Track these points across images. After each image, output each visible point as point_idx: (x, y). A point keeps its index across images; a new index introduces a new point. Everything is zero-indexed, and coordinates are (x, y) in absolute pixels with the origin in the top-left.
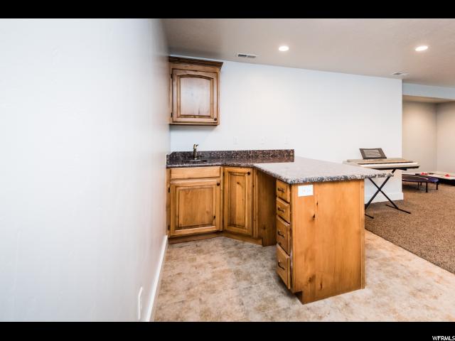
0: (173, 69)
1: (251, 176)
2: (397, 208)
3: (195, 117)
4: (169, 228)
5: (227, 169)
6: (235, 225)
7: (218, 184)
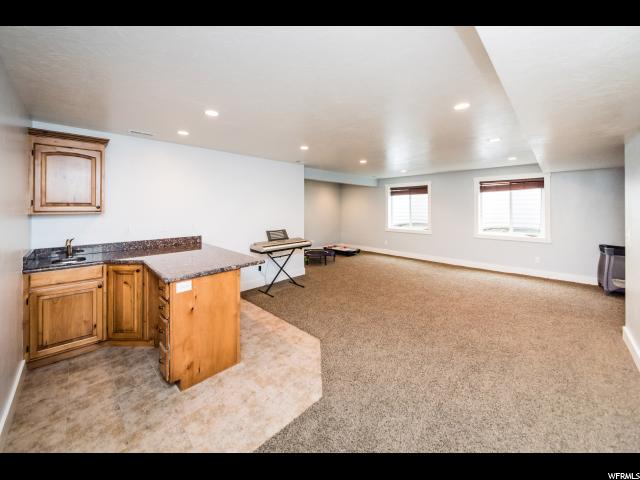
0: (35, 144)
1: (140, 274)
2: (295, 283)
3: (68, 204)
4: (28, 349)
5: (111, 267)
6: (122, 331)
7: (100, 287)
